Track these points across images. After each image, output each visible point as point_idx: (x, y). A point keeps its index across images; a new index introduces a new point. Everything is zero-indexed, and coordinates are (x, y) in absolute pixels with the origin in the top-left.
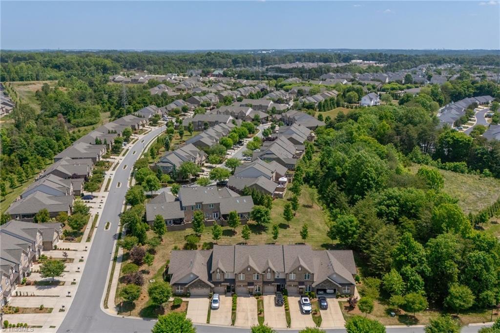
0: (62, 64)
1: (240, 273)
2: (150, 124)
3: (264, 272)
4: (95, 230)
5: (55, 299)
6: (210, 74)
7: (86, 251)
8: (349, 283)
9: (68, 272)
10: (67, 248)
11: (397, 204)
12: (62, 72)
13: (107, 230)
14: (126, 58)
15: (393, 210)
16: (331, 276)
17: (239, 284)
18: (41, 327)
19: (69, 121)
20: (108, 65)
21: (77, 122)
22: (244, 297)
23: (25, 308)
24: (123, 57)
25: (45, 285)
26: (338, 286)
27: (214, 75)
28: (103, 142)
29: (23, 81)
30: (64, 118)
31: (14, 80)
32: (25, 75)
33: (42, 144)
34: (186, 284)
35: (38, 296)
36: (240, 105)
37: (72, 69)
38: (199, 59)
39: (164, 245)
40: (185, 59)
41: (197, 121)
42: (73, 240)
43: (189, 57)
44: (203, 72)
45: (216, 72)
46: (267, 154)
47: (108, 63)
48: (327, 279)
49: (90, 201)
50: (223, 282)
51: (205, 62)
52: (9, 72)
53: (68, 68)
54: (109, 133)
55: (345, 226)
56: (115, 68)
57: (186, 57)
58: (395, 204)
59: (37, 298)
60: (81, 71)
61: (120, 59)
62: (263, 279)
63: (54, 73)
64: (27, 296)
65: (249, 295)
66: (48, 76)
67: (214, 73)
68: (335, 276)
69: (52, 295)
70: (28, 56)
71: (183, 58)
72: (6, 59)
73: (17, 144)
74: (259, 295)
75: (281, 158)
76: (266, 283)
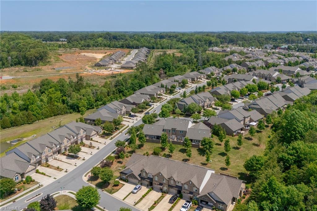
0: (186, 40)
1: (155, 176)
2: (207, 78)
3: (169, 179)
4: (121, 134)
5: (69, 165)
6: (279, 47)
7: (105, 144)
8: (221, 201)
9: (87, 153)
10: (97, 141)
11: (296, 155)
12: (186, 44)
13: (126, 135)
14: (230, 36)
15: (290, 158)
16: (210, 193)
17: (155, 182)
18: (50, 177)
19: (166, 73)
20: (213, 41)
21: (170, 74)
22: (156, 191)
23: (52, 166)
24: (228, 35)
25: (71, 157)
26: (214, 202)
27: (281, 48)
28: (165, 87)
29: (163, 49)
30: (163, 71)
31: (158, 49)
32: (164, 46)
33: (136, 84)
34: (127, 174)
35: (63, 162)
36: (274, 69)
37: (191, 43)
38: (279, 37)
39: (143, 150)
40: (270, 37)
41: (232, 78)
42: (104, 137)
43: (273, 36)
44: (274, 46)
45: (283, 47)
46: (254, 104)
47: (213, 40)
48: (206, 195)
49: (131, 118)
50: (147, 179)
51: (283, 40)
52: (157, 44)
53: (189, 42)
54: (175, 81)
55: (251, 162)
56: (216, 43)
57: (271, 36)
58: (294, 154)
59: (62, 162)
60: (196, 44)
61: (226, 37)
62: (168, 183)
63: (181, 45)
64: (59, 160)
65: (160, 191)
66: (177, 47)
67: (282, 47)
68: (213, 194)
69: (70, 163)
70: (175, 35)
71: (269, 36)
72: (165, 37)
73: (119, 83)
74: (165, 193)
75: (264, 109)
76: (170, 186)
